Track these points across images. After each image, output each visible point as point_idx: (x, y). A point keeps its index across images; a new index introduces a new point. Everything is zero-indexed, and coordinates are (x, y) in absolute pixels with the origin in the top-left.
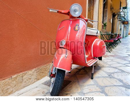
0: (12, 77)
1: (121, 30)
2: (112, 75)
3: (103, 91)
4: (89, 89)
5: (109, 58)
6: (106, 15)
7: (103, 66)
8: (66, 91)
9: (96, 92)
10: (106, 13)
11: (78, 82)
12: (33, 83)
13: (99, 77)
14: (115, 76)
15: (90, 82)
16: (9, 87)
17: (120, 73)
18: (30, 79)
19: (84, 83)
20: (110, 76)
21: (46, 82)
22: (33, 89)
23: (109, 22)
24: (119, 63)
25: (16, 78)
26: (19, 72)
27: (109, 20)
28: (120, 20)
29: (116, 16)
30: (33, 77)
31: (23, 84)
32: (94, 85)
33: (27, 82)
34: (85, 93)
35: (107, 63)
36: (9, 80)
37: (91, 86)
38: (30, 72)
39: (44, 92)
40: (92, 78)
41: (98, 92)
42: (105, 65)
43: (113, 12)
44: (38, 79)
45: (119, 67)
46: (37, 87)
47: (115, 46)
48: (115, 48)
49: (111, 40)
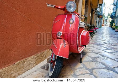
0: (15, 64)
1: (97, 22)
2: (96, 59)
3: (92, 73)
4: (80, 71)
5: (91, 45)
6: (87, 10)
7: (87, 52)
8: (61, 74)
9: (86, 74)
10: (87, 9)
11: (70, 66)
12: (32, 68)
13: (86, 62)
14: (98, 60)
15: (80, 65)
16: (12, 72)
17: (101, 58)
18: (30, 64)
19: (75, 66)
20: (94, 60)
21: (43, 66)
22: (32, 73)
23: (89, 16)
24: (99, 49)
25: (18, 64)
26: (21, 59)
27: (89, 14)
28: (97, 15)
29: (94, 11)
30: (32, 62)
31: (25, 69)
32: (83, 68)
33: (28, 67)
34: (78, 75)
35: (90, 49)
36: (13, 66)
37: (81, 69)
38: (30, 58)
39: (43, 75)
40: (81, 62)
41: (87, 74)
42: (88, 51)
43: (92, 8)
44: (36, 64)
45: (99, 52)
46: (36, 71)
47: (93, 35)
48: (93, 37)
49: (91, 30)
